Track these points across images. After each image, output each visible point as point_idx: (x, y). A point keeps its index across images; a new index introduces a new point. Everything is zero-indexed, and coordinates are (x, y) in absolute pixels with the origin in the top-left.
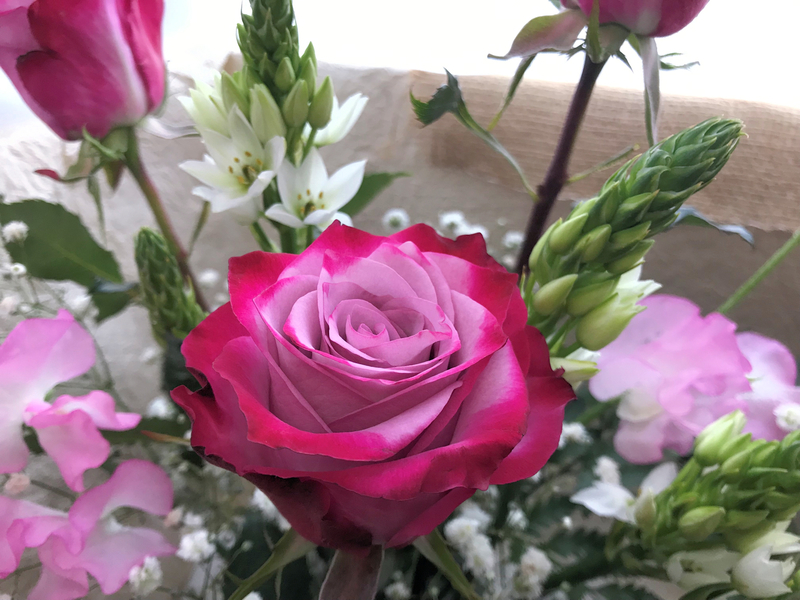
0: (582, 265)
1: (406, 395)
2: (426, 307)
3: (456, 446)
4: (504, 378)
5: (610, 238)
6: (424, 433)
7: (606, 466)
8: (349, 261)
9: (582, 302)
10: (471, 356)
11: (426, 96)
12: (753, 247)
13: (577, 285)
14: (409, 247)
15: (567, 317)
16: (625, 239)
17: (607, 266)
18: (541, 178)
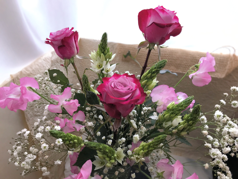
0: (148, 79)
1: (126, 94)
2: (128, 84)
3: (132, 99)
4: (138, 92)
5: (151, 75)
6: (129, 98)
7: (155, 113)
8: (118, 78)
9: (148, 84)
10: (134, 89)
11: (125, 54)
12: (177, 77)
13: (147, 81)
14: (125, 76)
15: (146, 86)
16: (153, 75)
17: (151, 79)
18: (143, 65)
